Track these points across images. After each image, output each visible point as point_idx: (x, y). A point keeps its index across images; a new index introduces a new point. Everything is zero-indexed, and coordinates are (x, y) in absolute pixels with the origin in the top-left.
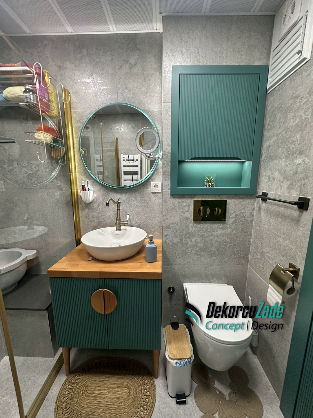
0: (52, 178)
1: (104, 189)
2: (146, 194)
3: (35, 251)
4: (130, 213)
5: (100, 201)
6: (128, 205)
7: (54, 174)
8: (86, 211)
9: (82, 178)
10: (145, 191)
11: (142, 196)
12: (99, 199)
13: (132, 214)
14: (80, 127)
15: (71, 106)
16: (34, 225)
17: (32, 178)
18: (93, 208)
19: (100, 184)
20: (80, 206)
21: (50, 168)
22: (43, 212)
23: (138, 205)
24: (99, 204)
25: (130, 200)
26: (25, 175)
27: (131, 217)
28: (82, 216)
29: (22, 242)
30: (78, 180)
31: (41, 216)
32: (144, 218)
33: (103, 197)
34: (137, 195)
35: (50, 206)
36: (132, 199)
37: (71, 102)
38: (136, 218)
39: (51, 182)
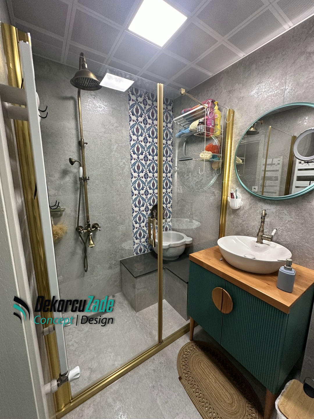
0: (210, 185)
1: (252, 198)
2: (306, 209)
3: (191, 239)
4: (279, 227)
5: (246, 209)
6: (277, 218)
7: (212, 182)
8: (232, 216)
9: (234, 186)
10: (303, 205)
11: (298, 211)
12: (245, 207)
13: (281, 230)
14: (239, 139)
15: (234, 123)
16: (194, 219)
17: (198, 185)
18: (239, 214)
19: (249, 192)
20: (228, 211)
21: (210, 177)
22: (201, 211)
23: (291, 221)
24: (245, 212)
25: (281, 213)
26: (195, 182)
27: (279, 233)
28: (228, 220)
29: (186, 230)
30: (230, 187)
31: (199, 214)
32: (299, 237)
33: (250, 206)
34: (292, 208)
35: (206, 207)
36: (283, 213)
37: (234, 119)
38: (285, 236)
39: (209, 188)
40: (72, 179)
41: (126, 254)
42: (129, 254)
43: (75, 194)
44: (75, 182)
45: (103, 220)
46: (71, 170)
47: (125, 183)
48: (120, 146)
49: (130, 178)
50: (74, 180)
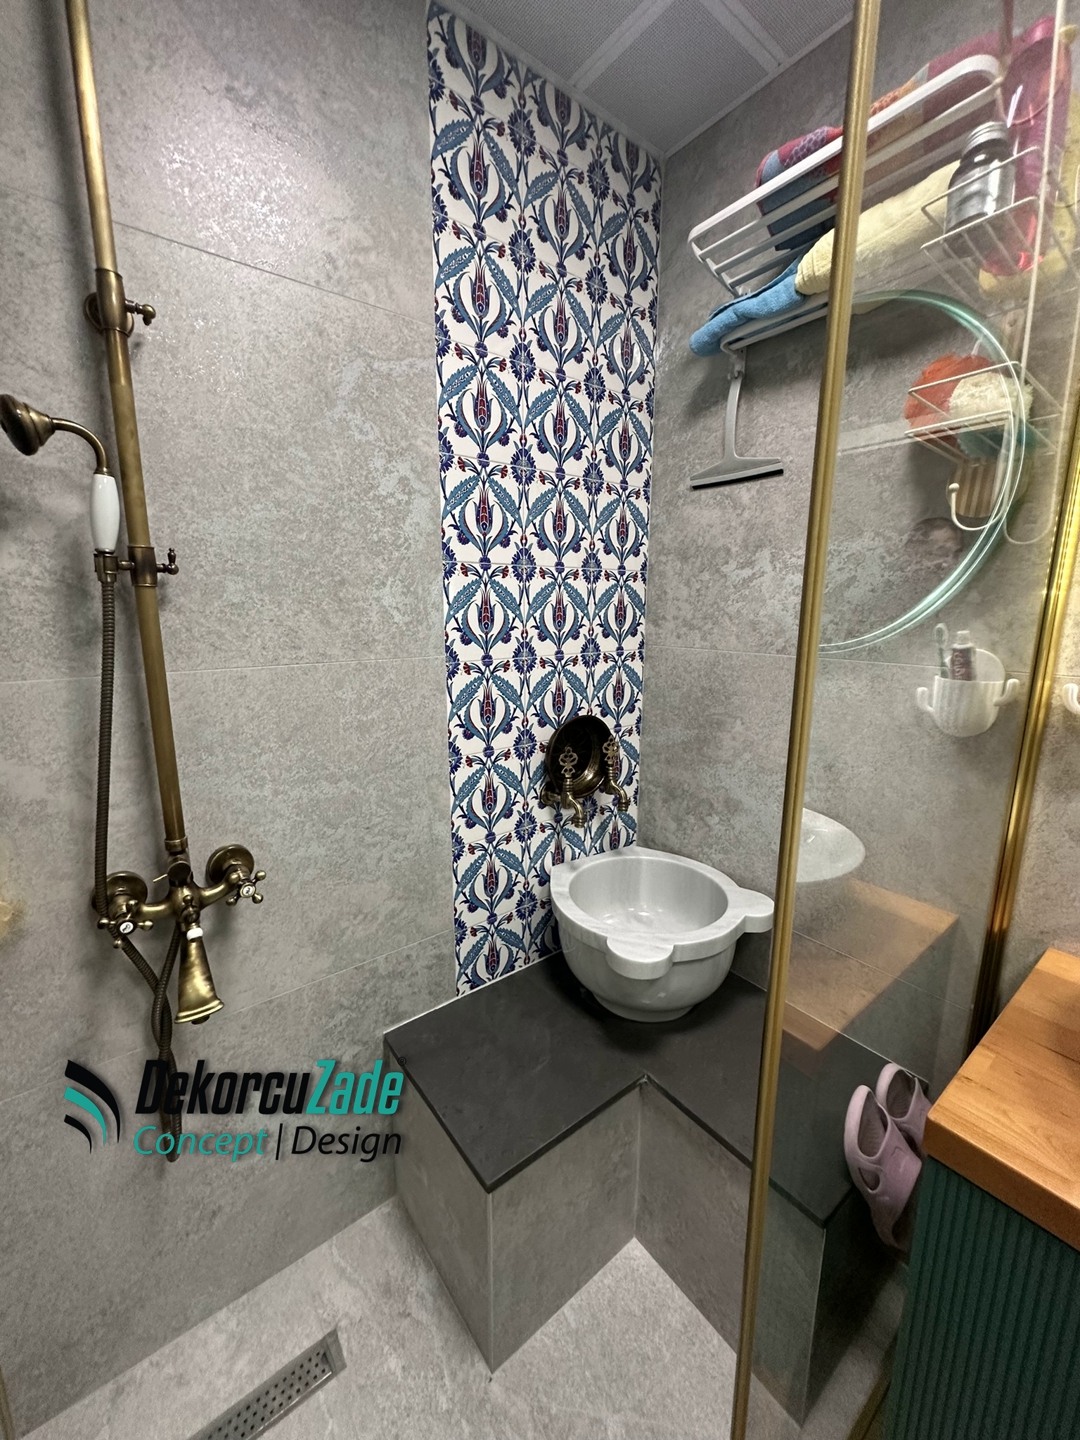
3: (771, 906)
40: (48, 563)
41: (414, 993)
42: (430, 993)
43: (72, 669)
44: (69, 586)
45: (279, 825)
46: (34, 499)
47: (409, 600)
48: (380, 375)
49: (437, 572)
50: (64, 568)
